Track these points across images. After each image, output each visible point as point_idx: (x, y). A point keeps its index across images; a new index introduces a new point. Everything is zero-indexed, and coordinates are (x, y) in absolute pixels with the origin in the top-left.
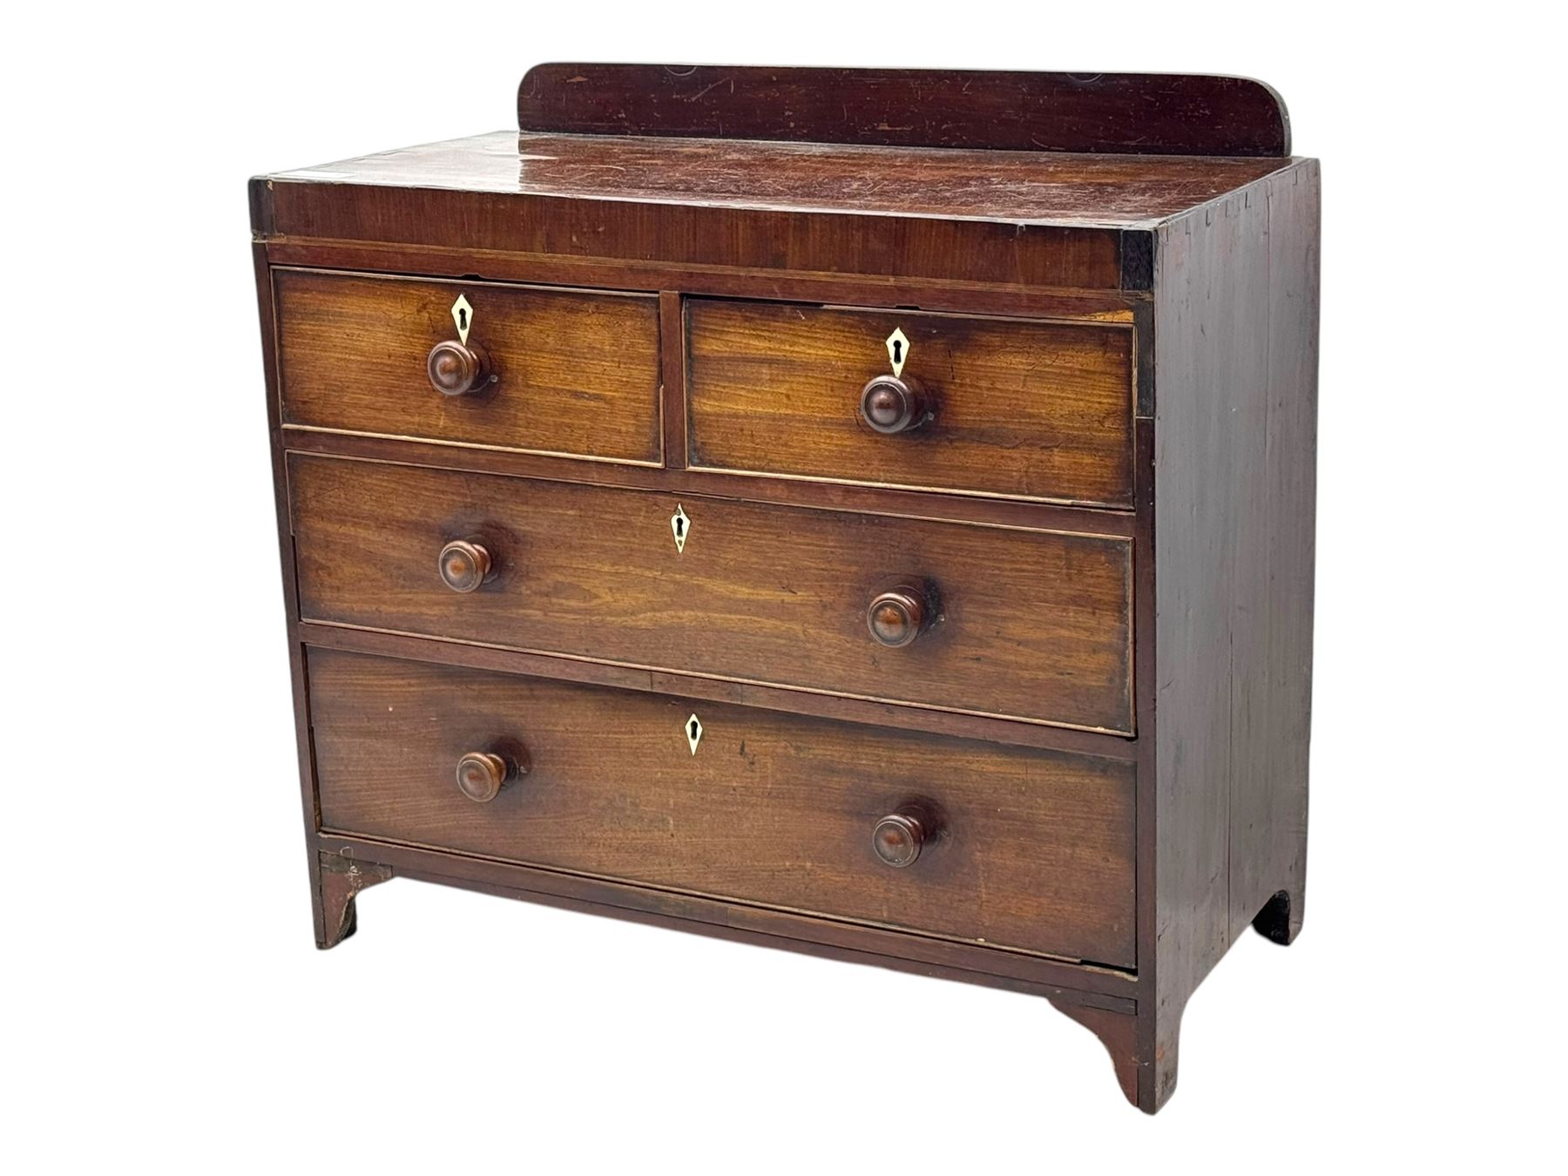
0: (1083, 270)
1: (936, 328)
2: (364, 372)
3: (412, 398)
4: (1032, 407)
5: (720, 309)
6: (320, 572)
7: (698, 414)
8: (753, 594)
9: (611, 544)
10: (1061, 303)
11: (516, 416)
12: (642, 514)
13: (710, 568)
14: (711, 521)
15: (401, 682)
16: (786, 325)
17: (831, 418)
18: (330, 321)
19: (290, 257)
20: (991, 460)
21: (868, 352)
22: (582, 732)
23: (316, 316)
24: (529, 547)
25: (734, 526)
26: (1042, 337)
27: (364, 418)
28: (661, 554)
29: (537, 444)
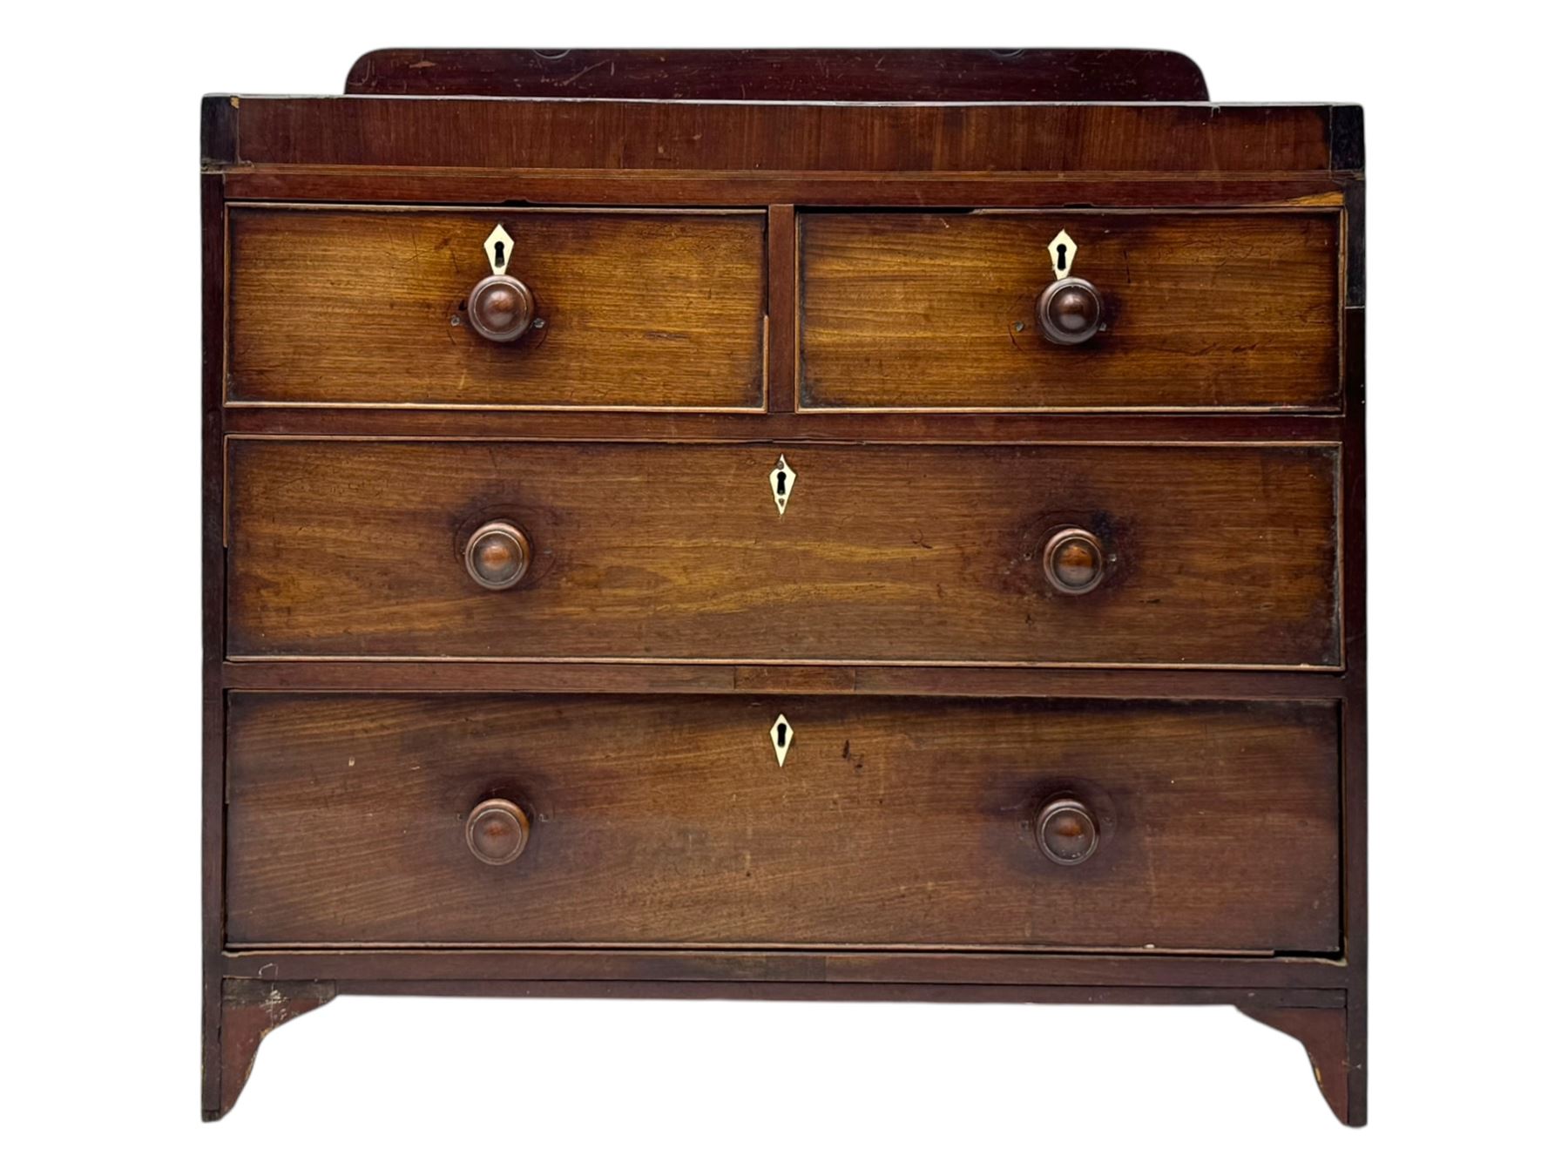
0: (1287, 151)
1: (1108, 228)
2: (353, 328)
3: (422, 355)
4: (1223, 307)
5: (843, 222)
6: (263, 592)
7: (813, 345)
8: (873, 554)
9: (689, 512)
10: (1261, 188)
11: (567, 368)
12: (732, 472)
13: (819, 529)
14: (824, 471)
15: (372, 725)
16: (926, 236)
17: (980, 338)
18: (307, 267)
19: (256, 189)
20: (1173, 369)
21: (1026, 259)
22: (629, 758)
23: (288, 262)
24: (574, 527)
25: (853, 475)
26: (1233, 229)
27: (347, 385)
28: (756, 517)
29: (594, 398)
